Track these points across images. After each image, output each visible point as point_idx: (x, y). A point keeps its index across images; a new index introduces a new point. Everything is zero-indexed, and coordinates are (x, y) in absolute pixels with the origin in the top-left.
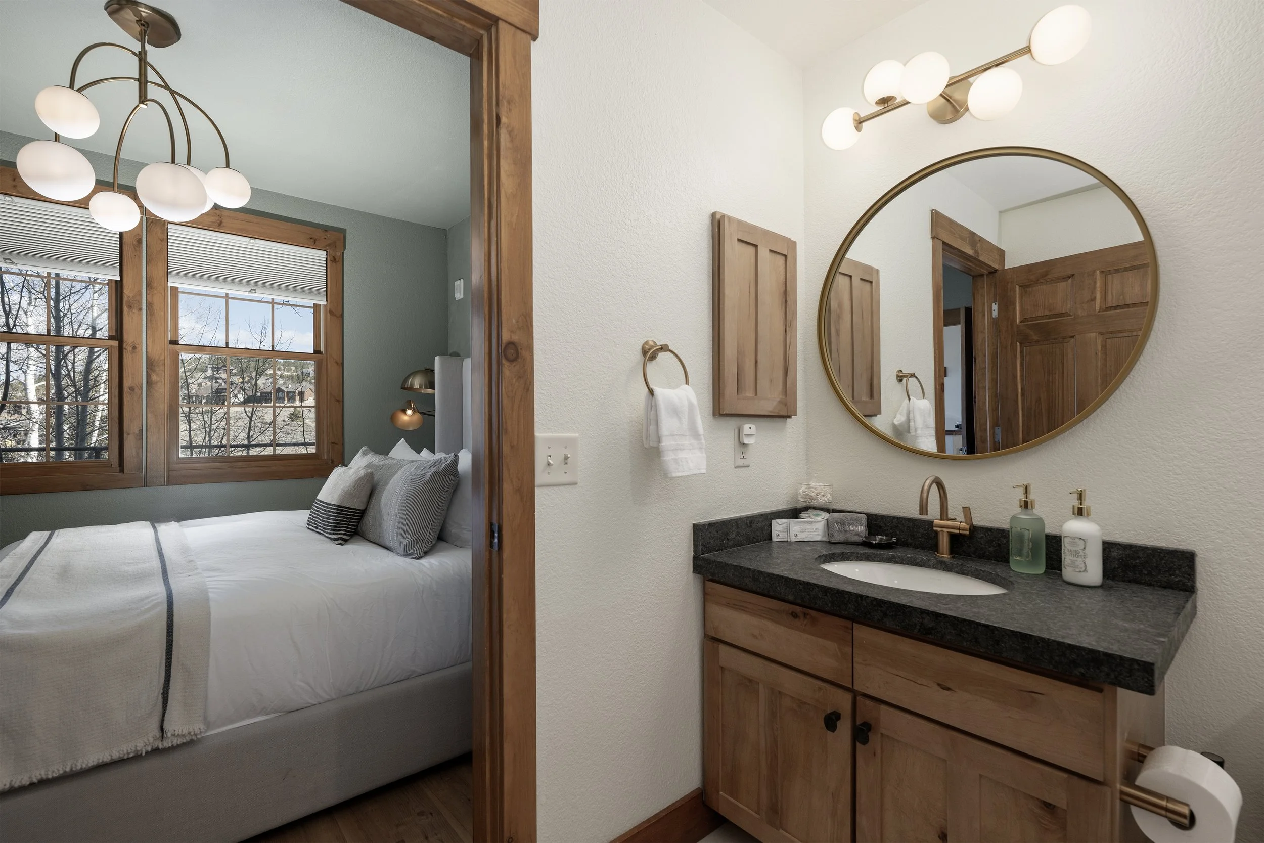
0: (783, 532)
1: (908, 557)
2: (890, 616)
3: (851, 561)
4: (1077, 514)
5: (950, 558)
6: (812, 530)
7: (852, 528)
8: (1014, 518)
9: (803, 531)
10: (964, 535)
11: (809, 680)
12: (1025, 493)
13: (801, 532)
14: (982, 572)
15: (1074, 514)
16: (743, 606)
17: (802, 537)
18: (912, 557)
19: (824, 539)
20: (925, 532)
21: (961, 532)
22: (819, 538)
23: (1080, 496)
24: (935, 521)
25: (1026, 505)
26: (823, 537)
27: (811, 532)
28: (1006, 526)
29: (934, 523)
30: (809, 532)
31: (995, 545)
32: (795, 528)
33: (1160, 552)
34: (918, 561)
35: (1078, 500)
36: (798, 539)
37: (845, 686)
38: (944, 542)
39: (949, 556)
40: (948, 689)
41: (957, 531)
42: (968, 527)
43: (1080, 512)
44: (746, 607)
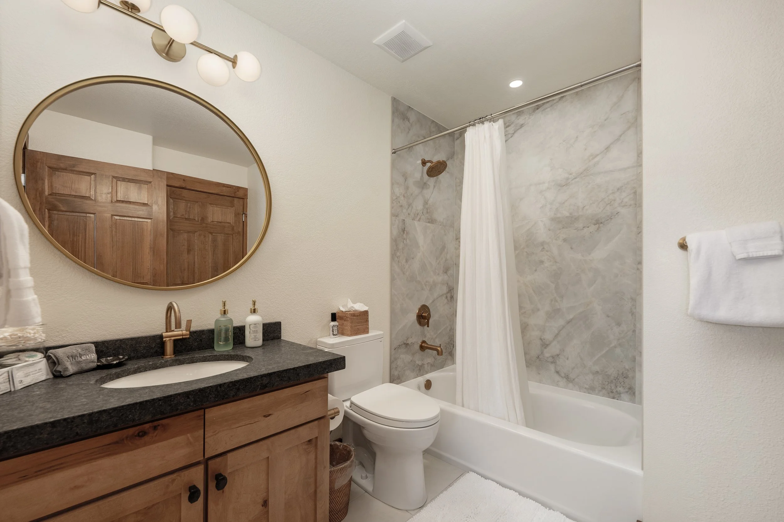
0: (4, 382)
1: (150, 365)
2: (242, 389)
3: (106, 383)
4: (253, 312)
5: (174, 357)
6: (35, 372)
7: (84, 358)
8: (217, 321)
9: (27, 375)
10: (185, 339)
11: (142, 488)
12: (224, 305)
13: (25, 377)
14: (208, 357)
15: (251, 312)
16: (51, 467)
17: (28, 381)
18: (153, 364)
19: (48, 377)
20: (146, 345)
21: (184, 337)
22: (44, 378)
23: (254, 303)
24: (163, 334)
25: (225, 312)
26: (48, 374)
27: (35, 373)
28: (212, 326)
29: (164, 335)
30: (33, 374)
31: (198, 341)
32: (18, 374)
33: (271, 325)
34: (158, 365)
35: (253, 305)
36: (24, 385)
37: (194, 463)
38: (169, 348)
39: (173, 356)
40: (269, 415)
41: (181, 337)
42: (188, 333)
43: (254, 311)
44: (62, 464)
